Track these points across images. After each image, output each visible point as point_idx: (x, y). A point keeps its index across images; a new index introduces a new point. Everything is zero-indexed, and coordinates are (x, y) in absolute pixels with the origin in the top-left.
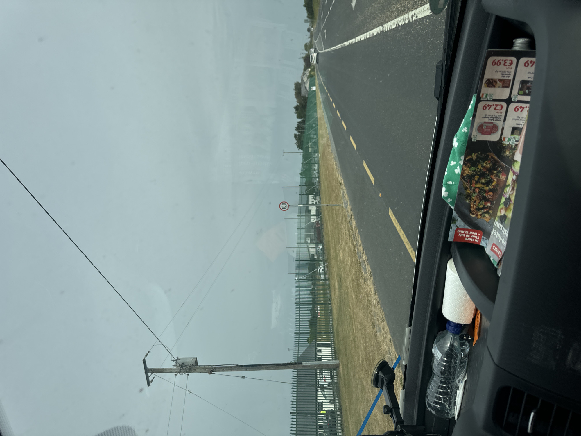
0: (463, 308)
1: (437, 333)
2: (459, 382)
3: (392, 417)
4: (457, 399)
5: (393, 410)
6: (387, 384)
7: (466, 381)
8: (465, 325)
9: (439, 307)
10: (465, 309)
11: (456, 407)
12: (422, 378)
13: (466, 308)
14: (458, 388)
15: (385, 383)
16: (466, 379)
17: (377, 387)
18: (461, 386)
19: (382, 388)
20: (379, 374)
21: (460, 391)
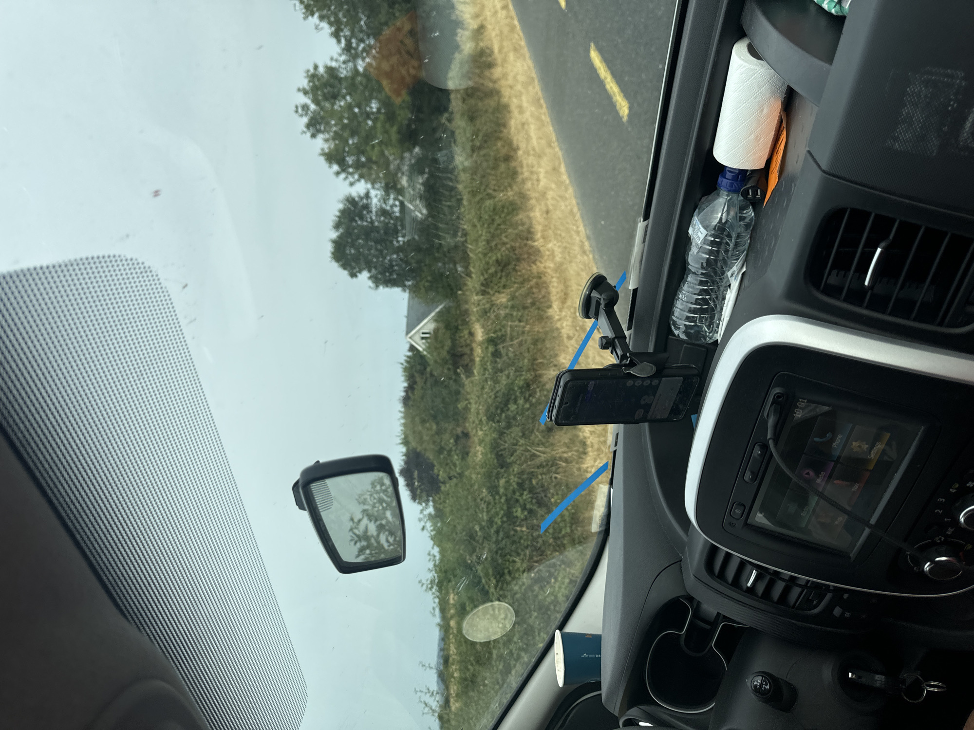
0: (753, 136)
1: (700, 199)
2: (732, 275)
3: (614, 353)
4: (724, 308)
5: (616, 340)
6: (606, 306)
7: (743, 274)
8: (753, 171)
9: (707, 147)
10: (757, 139)
11: (721, 323)
12: (667, 283)
13: (757, 137)
14: (730, 286)
15: (602, 306)
16: (744, 269)
17: (589, 318)
18: (735, 284)
19: (596, 316)
20: (592, 295)
21: (731, 292)
